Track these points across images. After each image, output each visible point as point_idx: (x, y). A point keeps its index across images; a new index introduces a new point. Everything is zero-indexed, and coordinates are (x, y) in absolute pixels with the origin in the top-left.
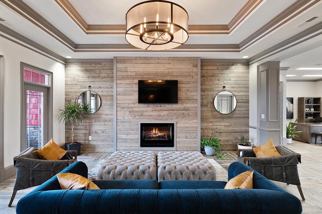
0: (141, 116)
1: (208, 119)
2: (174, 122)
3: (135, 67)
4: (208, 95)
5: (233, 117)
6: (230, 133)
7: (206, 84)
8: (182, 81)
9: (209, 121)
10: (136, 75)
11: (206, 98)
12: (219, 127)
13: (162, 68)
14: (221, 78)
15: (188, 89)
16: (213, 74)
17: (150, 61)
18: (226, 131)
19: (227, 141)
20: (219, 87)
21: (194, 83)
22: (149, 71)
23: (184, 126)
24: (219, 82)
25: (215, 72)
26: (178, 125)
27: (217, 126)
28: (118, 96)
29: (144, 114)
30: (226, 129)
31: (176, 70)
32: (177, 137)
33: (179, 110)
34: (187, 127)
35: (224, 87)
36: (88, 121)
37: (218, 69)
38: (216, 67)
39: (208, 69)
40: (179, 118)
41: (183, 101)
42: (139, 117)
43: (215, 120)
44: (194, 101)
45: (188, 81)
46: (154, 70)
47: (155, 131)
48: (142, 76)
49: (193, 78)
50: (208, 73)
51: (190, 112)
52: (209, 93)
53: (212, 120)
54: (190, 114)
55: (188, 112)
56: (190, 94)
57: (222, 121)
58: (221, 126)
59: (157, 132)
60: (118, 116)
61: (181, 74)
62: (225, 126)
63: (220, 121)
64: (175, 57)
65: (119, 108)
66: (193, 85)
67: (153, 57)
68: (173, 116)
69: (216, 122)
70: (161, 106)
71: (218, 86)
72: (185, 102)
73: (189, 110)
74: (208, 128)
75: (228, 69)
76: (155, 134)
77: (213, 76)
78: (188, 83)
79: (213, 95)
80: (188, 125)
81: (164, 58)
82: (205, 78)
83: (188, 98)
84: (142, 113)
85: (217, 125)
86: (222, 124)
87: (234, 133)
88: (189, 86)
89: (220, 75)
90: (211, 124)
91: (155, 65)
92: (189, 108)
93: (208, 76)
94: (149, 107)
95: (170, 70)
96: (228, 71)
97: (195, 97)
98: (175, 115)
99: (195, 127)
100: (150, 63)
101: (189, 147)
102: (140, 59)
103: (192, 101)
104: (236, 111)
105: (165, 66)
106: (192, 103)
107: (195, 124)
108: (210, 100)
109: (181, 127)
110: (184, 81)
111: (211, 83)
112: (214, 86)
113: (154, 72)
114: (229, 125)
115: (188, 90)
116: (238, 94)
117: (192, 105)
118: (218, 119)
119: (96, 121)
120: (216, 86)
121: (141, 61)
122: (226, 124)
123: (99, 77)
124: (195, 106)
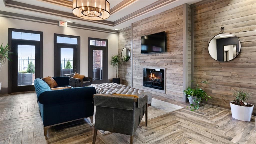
0: (144, 63)
1: (202, 67)
2: (164, 69)
3: (141, 28)
4: (202, 40)
5: (236, 66)
6: (232, 86)
7: (200, 29)
8: (170, 31)
9: (203, 70)
10: (142, 33)
11: (200, 44)
12: (215, 78)
13: (156, 24)
14: (219, 18)
15: (175, 37)
16: (208, 17)
17: (149, 21)
18: (225, 83)
19: (226, 96)
20: (215, 30)
21: (180, 31)
22: (149, 28)
23: (171, 73)
24: (215, 24)
25: (210, 13)
26: (168, 71)
27: (212, 77)
28: (134, 50)
29: (146, 62)
30: (225, 80)
31: (166, 23)
32: (167, 82)
33: (168, 58)
34: (174, 74)
35: (223, 28)
36: (125, 66)
37: (214, 9)
38: (211, 8)
39: (202, 12)
40: (168, 65)
41: (171, 50)
42: (143, 64)
43: (211, 69)
44: (180, 48)
45: (175, 31)
46: (152, 26)
47: (153, 75)
48: (145, 33)
49: (179, 26)
50: (202, 16)
51: (177, 60)
52: (203, 39)
53: (206, 69)
54: (177, 61)
55: (175, 59)
56: (177, 43)
57: (220, 71)
58: (219, 77)
59: (154, 77)
60: (133, 63)
61: (170, 25)
62: (223, 77)
63: (216, 70)
64: (164, 12)
65: (134, 58)
66: (180, 33)
67: (151, 17)
68: (164, 63)
69: (212, 71)
70: (155, 55)
71: (215, 28)
72: (172, 50)
73: (176, 58)
74: (202, 77)
75: (228, 5)
76: (153, 78)
77: (208, 18)
78: (175, 32)
79: (208, 40)
80: (175, 72)
81: (157, 15)
82: (199, 23)
83: (175, 46)
84: (145, 61)
85: (213, 74)
86: (220, 74)
87: (238, 87)
88: (176, 35)
89: (216, 16)
90: (205, 74)
91: (152, 22)
92: (176, 56)
93: (202, 20)
94: (149, 56)
95: (161, 24)
96: (228, 8)
97: (180, 45)
98: (165, 63)
99: (181, 74)
100: (149, 22)
101: (176, 93)
102: (144, 21)
103: (178, 49)
104: (241, 58)
105: (158, 22)
106: (179, 51)
107: (181, 71)
108: (204, 47)
109: (170, 73)
110: (172, 31)
111: (205, 27)
112: (209, 30)
113: (152, 29)
114: (230, 75)
115: (175, 39)
116: (245, 34)
117: (179, 53)
118: (214, 68)
119: (128, 67)
120: (212, 29)
121: (144, 22)
122: (226, 75)
123: (129, 38)
124: (181, 54)
